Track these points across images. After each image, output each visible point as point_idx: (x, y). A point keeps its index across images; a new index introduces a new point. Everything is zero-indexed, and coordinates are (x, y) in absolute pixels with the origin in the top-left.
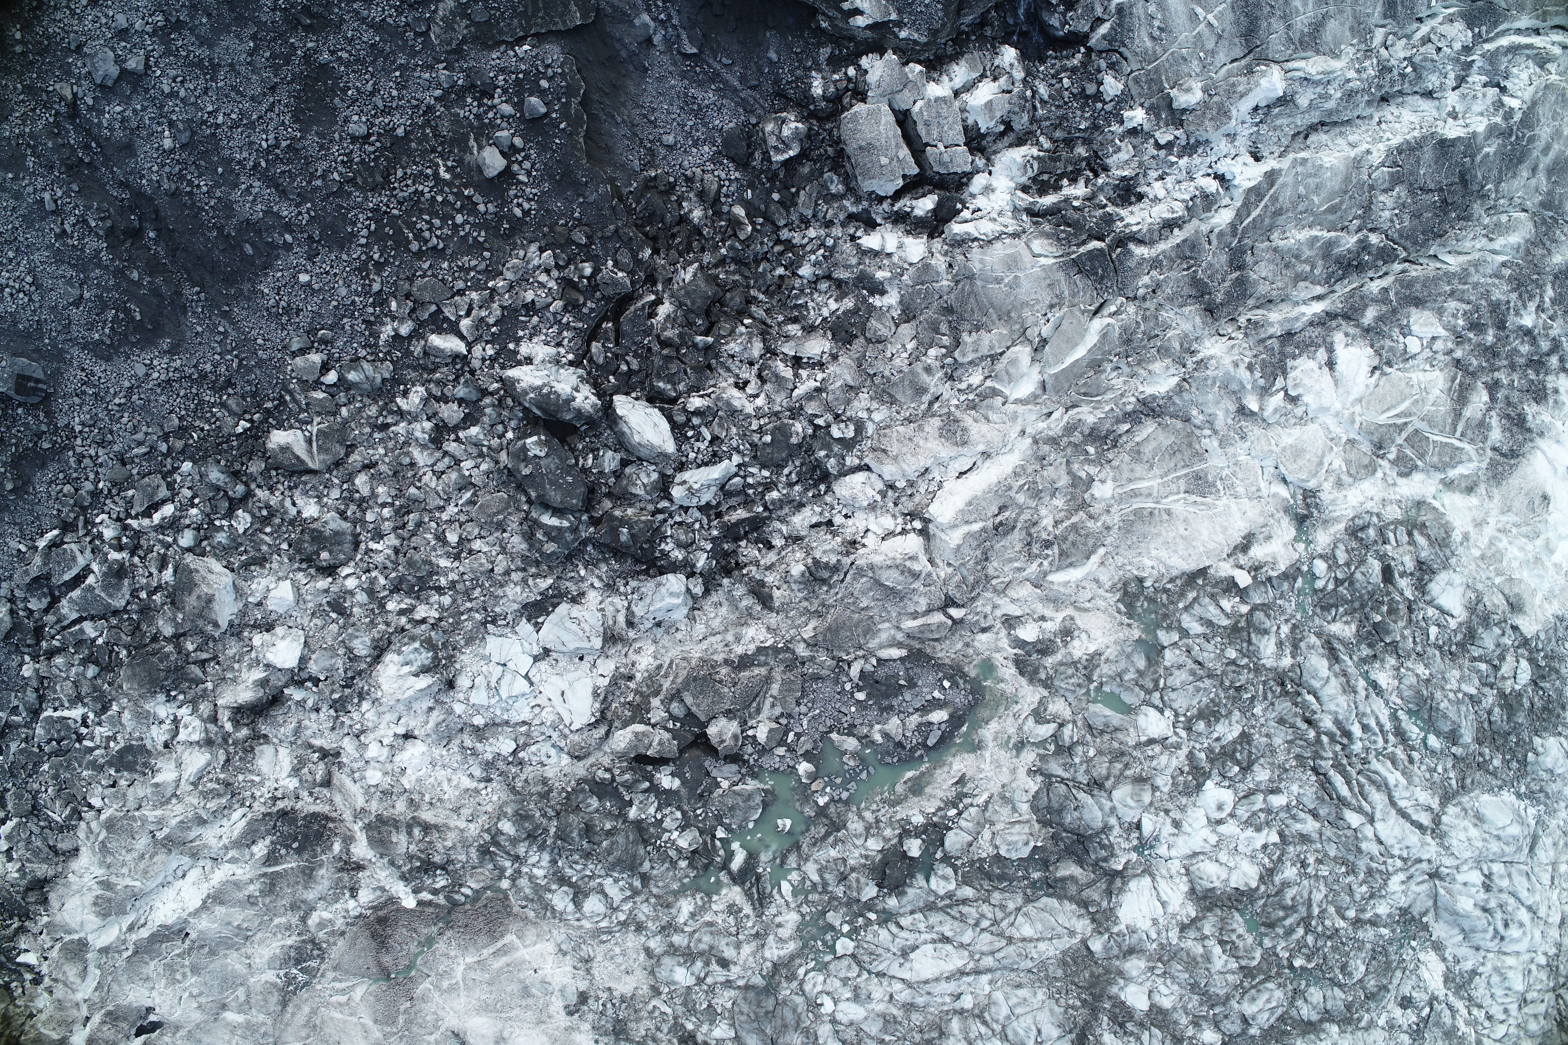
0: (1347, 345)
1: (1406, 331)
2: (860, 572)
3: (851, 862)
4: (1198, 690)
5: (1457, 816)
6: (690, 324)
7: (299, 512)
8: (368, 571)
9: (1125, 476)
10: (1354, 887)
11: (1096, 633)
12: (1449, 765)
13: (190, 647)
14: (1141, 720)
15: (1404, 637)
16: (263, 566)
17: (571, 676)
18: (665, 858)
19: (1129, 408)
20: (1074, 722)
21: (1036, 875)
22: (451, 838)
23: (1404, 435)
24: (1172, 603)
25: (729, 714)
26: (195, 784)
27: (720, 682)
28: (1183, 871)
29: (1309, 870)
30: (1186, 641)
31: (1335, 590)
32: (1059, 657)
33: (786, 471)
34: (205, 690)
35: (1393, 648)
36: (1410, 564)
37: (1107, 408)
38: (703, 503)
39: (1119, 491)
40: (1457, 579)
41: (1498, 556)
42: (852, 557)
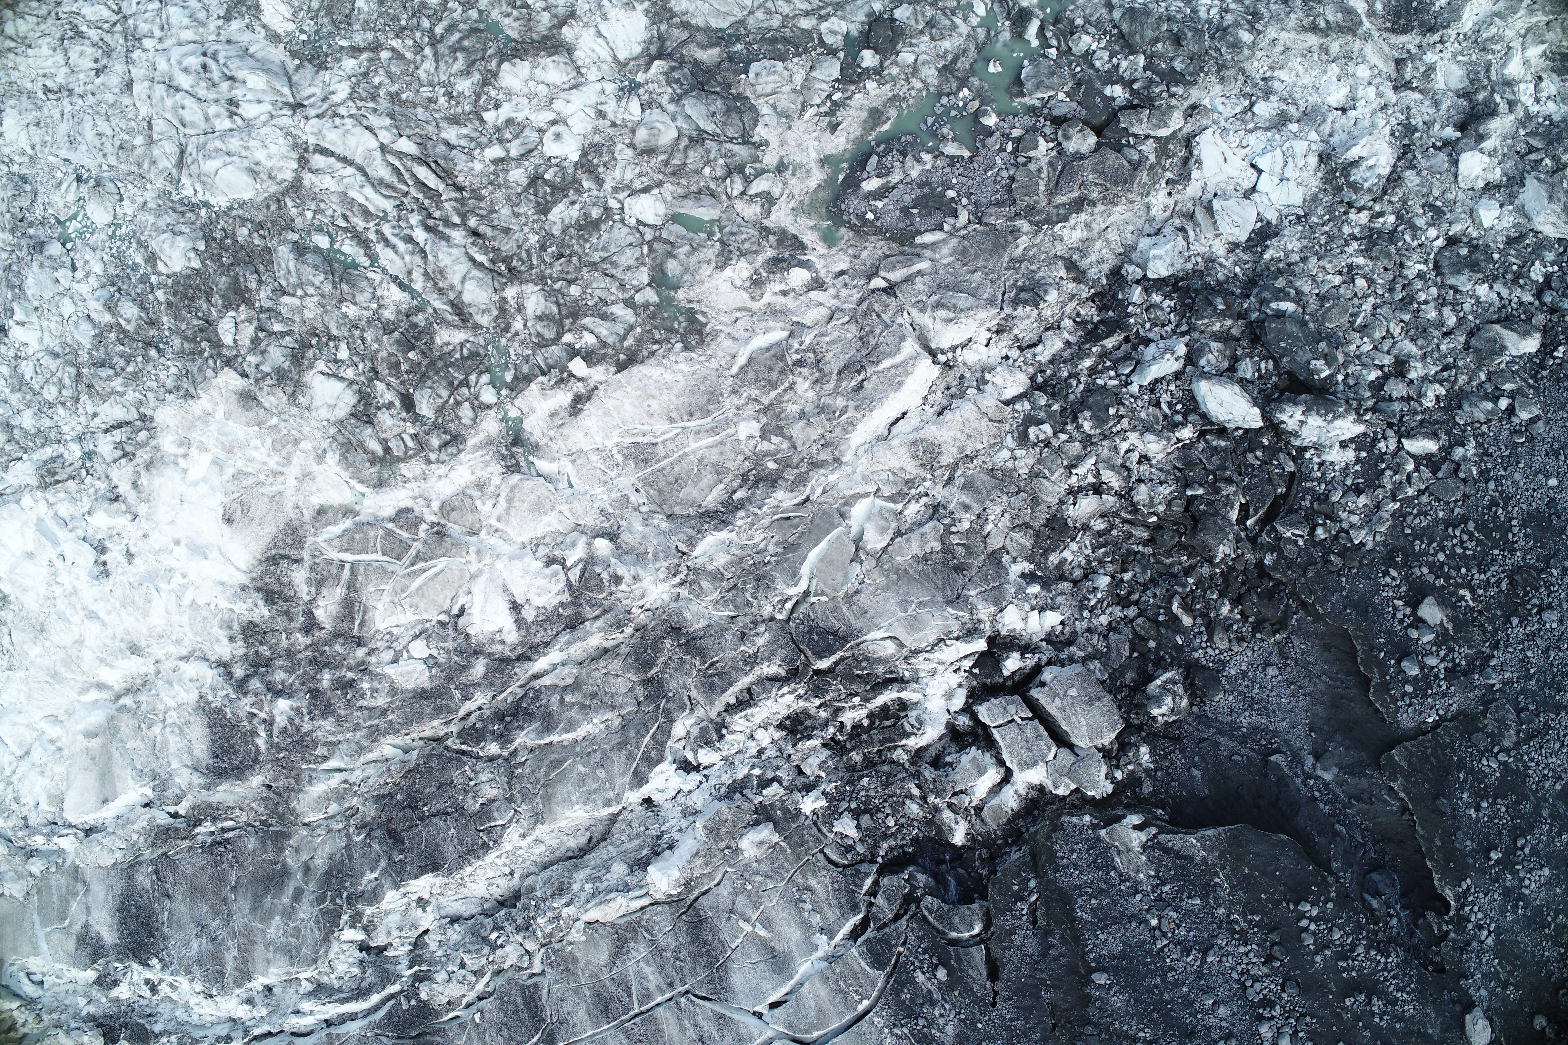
0: (500, 631)
1: (430, 661)
2: (991, 302)
3: (926, 38)
4: (604, 249)
5: (280, 169)
6: (1209, 503)
7: (1491, 287)
8: (1420, 245)
9: (728, 446)
10: (387, 81)
11: (726, 287)
12: (298, 221)
13: (1548, 161)
14: (661, 209)
15: (378, 340)
16: (1508, 238)
17: (1221, 178)
18: (1098, 24)
19: (741, 513)
20: (729, 198)
21: (739, 47)
22: (1292, 21)
23: (413, 552)
24: (648, 331)
25: (1079, 156)
26: (1509, 48)
27: (1096, 184)
28: (583, 71)
29: (443, 90)
30: (626, 296)
31: (467, 375)
32: (761, 258)
33: (1081, 387)
34: (1524, 127)
35: (388, 328)
36: (385, 418)
37: (765, 509)
38: (1152, 346)
39: (730, 431)
40: (324, 413)
41: (279, 446)
42: (1003, 315)
